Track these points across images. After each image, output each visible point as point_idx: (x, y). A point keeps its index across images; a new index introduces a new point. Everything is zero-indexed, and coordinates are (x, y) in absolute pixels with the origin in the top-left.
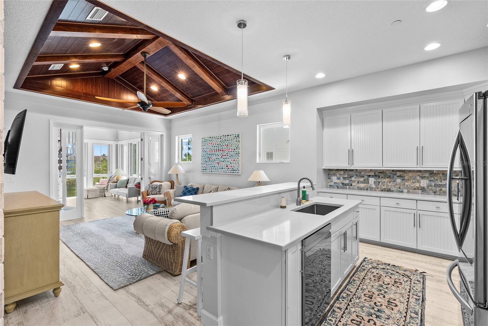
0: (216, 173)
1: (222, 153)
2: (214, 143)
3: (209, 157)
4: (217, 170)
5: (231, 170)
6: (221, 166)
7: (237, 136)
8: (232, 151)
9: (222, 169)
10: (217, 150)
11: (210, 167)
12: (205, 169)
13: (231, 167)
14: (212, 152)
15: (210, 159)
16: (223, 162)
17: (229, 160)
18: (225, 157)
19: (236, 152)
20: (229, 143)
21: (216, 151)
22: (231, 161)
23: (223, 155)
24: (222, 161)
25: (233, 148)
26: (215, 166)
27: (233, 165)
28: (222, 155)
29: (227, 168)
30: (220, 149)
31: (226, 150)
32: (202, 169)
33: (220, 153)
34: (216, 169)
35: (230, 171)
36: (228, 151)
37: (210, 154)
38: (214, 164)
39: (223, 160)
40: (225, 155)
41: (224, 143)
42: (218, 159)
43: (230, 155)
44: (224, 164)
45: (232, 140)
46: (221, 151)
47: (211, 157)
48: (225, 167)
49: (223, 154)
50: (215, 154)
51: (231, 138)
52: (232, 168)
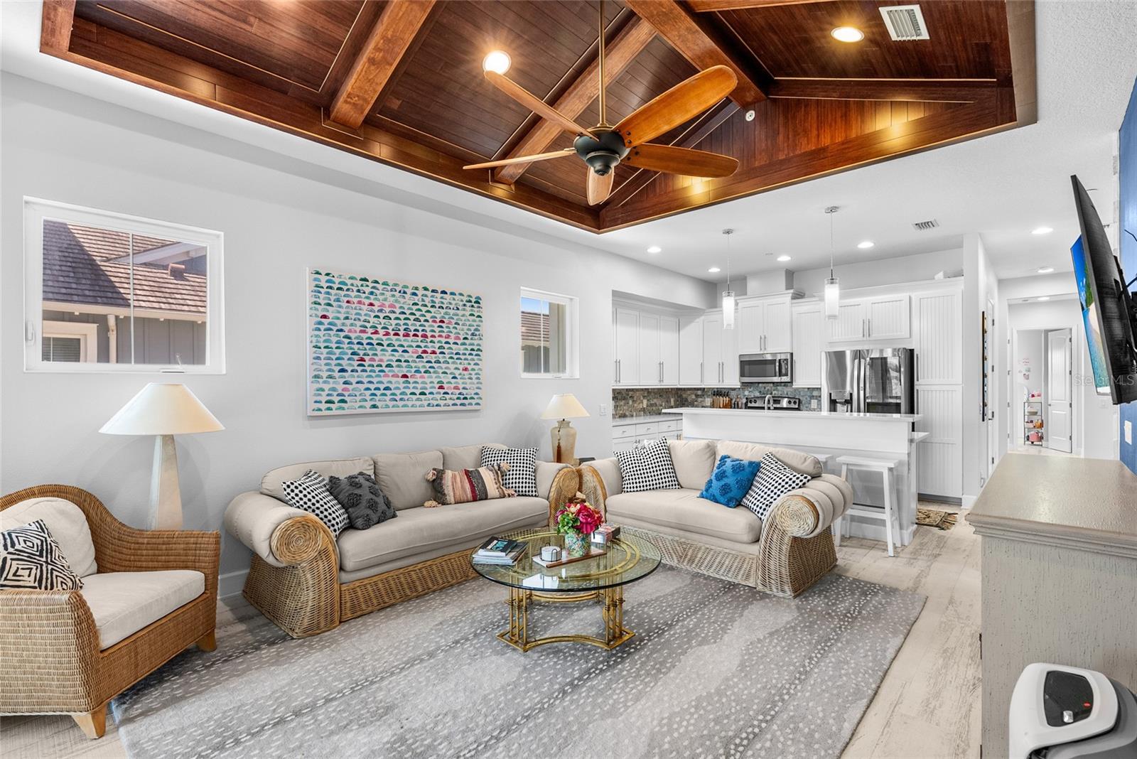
0: (395, 410)
1: (423, 345)
2: (387, 304)
3: (361, 353)
4: (401, 399)
5: (455, 397)
6: (419, 386)
7: (473, 300)
8: (459, 342)
9: (423, 397)
10: (401, 333)
11: (368, 389)
12: (336, 399)
13: (456, 388)
14: (374, 336)
15: (362, 360)
16: (425, 372)
17: (446, 368)
18: (433, 358)
19: (470, 344)
20: (447, 317)
21: (396, 334)
22: (457, 372)
23: (425, 352)
24: (423, 370)
25: (461, 332)
26: (392, 386)
27: (463, 383)
28: (420, 350)
29: (442, 391)
30: (412, 328)
31: (436, 334)
32: (318, 398)
33: (414, 344)
34: (398, 398)
35: (451, 402)
36: (444, 340)
37: (365, 342)
38: (385, 380)
39: (424, 367)
40: (434, 352)
41: (428, 311)
42: (404, 364)
43: (452, 353)
44: (430, 382)
45: (458, 309)
46: (415, 335)
47: (371, 353)
48: (435, 391)
49: (425, 346)
50: (388, 345)
51: (453, 302)
52: (458, 392)
